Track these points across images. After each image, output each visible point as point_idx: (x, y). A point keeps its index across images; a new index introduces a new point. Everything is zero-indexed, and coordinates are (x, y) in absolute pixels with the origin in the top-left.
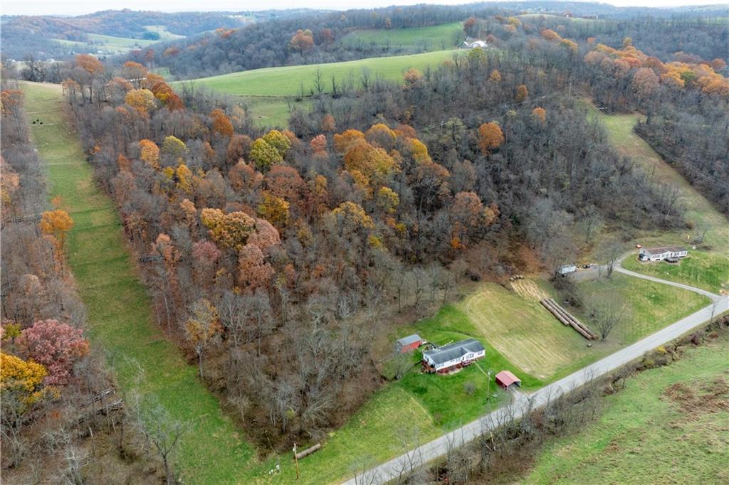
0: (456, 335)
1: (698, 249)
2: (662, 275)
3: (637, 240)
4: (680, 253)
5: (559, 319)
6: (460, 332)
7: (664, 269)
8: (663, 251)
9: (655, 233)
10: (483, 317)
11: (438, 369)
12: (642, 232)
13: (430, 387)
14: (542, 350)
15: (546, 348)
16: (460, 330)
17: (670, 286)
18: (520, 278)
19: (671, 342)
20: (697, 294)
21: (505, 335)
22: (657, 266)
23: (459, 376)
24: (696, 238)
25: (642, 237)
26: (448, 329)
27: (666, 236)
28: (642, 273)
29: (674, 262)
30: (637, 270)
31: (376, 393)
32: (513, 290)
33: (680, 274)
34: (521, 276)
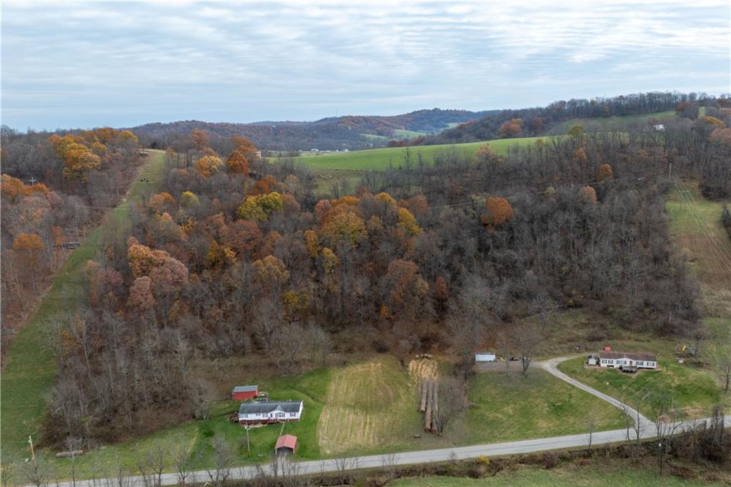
1: (686, 363)
2: (600, 384)
3: (610, 342)
4: (645, 363)
5: (420, 404)
7: (608, 378)
8: (620, 357)
9: (642, 337)
10: (344, 386)
11: (240, 419)
12: (625, 334)
13: (219, 433)
14: (365, 428)
15: (370, 428)
17: (595, 397)
19: (513, 456)
20: (623, 414)
21: (346, 406)
22: (603, 374)
23: (258, 431)
24: (696, 350)
25: (622, 339)
26: (299, 389)
27: (657, 343)
28: (575, 378)
29: (630, 372)
31: (174, 426)
32: (408, 367)
33: (624, 387)
34: (430, 356)
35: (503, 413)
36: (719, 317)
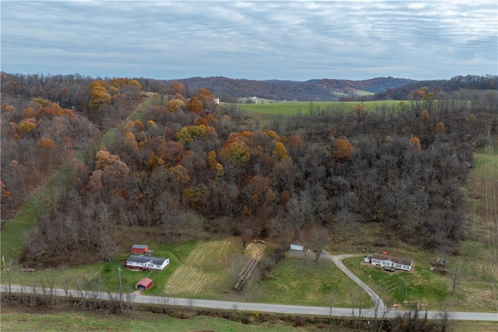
3: (389, 249)
6: (176, 255)
9: (413, 248)
10: (200, 253)
11: (128, 265)
12: (402, 244)
14: (198, 282)
15: (201, 282)
17: (356, 285)
19: (277, 314)
22: (370, 269)
23: (136, 273)
27: (421, 253)
28: (350, 270)
29: (389, 271)
31: (91, 263)
32: (246, 247)
33: (380, 281)
34: (263, 242)
35: (289, 286)
36: (478, 241)
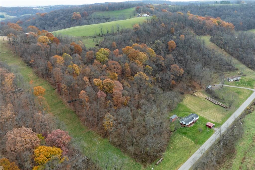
0: (186, 113)
1: (242, 76)
2: (236, 85)
4: (239, 77)
5: (214, 103)
6: (187, 112)
7: (236, 83)
8: (234, 78)
9: (228, 72)
10: (192, 106)
11: (187, 125)
13: (187, 132)
16: (186, 111)
17: (240, 88)
18: (196, 91)
20: (248, 90)
21: (201, 111)
22: (234, 83)
23: (194, 126)
24: (240, 73)
26: (182, 112)
27: (232, 73)
28: (230, 85)
29: (238, 81)
30: (228, 84)
32: (196, 96)
33: (241, 84)
